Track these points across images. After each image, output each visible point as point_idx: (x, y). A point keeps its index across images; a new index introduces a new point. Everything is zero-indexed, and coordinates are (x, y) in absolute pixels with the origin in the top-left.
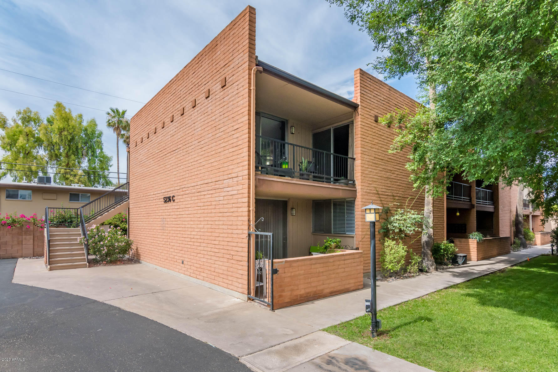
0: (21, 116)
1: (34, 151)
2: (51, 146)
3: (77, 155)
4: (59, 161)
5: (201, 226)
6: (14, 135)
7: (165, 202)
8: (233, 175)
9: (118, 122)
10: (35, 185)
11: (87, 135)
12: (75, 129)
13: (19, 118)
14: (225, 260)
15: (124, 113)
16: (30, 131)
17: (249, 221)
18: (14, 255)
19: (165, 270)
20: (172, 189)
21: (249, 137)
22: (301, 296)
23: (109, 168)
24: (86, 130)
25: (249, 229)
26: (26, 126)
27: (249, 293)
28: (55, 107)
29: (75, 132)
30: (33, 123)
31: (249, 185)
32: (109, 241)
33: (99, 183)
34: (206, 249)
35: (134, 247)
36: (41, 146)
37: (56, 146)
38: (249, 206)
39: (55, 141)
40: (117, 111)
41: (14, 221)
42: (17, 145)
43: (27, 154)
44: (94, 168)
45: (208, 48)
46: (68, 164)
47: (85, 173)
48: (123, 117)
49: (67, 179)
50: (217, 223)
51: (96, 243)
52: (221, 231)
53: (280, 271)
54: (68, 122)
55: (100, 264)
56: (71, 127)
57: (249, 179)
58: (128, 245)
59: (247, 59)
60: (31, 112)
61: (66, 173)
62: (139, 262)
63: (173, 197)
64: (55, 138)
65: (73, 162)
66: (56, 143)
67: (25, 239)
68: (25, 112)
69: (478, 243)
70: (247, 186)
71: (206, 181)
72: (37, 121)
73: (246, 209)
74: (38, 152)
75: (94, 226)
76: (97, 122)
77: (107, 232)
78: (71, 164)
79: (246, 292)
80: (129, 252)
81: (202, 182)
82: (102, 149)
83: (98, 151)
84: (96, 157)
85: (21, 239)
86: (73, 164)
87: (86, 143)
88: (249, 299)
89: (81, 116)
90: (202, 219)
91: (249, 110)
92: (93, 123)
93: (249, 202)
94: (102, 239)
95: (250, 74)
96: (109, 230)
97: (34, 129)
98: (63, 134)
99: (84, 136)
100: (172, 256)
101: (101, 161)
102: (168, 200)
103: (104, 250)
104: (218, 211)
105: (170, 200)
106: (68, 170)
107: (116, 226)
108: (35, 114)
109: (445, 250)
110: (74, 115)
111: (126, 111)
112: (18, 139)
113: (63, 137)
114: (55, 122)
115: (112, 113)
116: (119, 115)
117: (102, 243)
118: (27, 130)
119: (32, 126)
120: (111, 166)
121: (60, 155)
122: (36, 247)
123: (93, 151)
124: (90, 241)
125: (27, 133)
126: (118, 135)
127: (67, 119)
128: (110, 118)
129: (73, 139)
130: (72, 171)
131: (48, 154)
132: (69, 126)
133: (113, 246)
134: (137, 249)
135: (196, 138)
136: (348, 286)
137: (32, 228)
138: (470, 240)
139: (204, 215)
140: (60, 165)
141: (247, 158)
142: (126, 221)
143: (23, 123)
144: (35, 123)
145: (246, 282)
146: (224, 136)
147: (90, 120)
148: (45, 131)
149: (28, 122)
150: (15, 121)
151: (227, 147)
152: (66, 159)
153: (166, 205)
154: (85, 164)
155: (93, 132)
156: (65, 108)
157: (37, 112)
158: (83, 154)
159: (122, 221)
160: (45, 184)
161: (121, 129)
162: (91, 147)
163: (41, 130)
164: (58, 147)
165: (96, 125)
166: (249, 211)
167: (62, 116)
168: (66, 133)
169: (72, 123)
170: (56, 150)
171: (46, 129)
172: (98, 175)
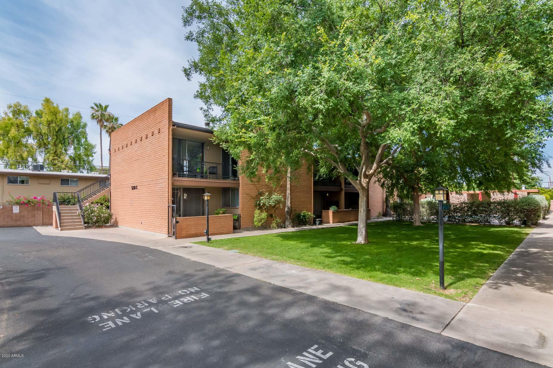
0: (11, 109)
1: (24, 141)
2: (40, 135)
3: (64, 144)
4: (47, 149)
5: (150, 203)
6: (6, 127)
7: (132, 189)
8: (163, 178)
9: (101, 115)
10: (31, 172)
11: (72, 126)
12: (62, 121)
13: (10, 111)
14: (160, 219)
15: (106, 107)
16: (21, 123)
17: (169, 200)
18: (29, 224)
19: (132, 229)
20: (136, 182)
21: (169, 160)
22: (192, 234)
23: (93, 155)
24: (72, 122)
25: (169, 203)
26: (17, 118)
27: (169, 234)
28: (43, 102)
29: (62, 124)
30: (23, 115)
31: (169, 183)
32: (97, 213)
33: (84, 168)
34: (152, 215)
35: (114, 217)
36: (30, 136)
37: (45, 136)
38: (168, 193)
39: (43, 132)
40: (100, 105)
41: (29, 202)
42: (9, 135)
43: (18, 143)
44: (80, 155)
45: (152, 110)
46: (56, 151)
47: (71, 159)
48: (106, 111)
49: (55, 164)
50: (156, 201)
51: (89, 215)
52: (158, 205)
53: (180, 222)
54: (56, 116)
55: (92, 228)
56: (58, 120)
57: (169, 180)
58: (110, 216)
59: (168, 123)
60: (21, 106)
61: (54, 159)
62: (117, 227)
63: (137, 186)
64: (44, 130)
65: (60, 150)
66: (45, 134)
67: (37, 213)
68: (16, 106)
69: (333, 212)
70: (167, 183)
71: (152, 179)
72: (26, 113)
73: (167, 194)
74: (27, 141)
75: (88, 204)
76: (82, 115)
77: (96, 208)
78: (58, 152)
79: (167, 233)
80: (111, 221)
81: (150, 180)
82: (86, 139)
83: (83, 140)
84: (82, 145)
85: (34, 214)
86: (60, 152)
87: (72, 133)
88: (169, 236)
89: (67, 110)
90: (150, 199)
91: (169, 148)
92: (79, 116)
93: (168, 191)
94: (93, 212)
95: (169, 131)
96: (97, 206)
97: (24, 120)
98: (51, 126)
99: (70, 127)
100: (136, 221)
101: (85, 149)
102: (134, 188)
103: (94, 219)
104: (157, 195)
105: (135, 188)
106: (56, 157)
107: (102, 204)
108: (25, 107)
109: (304, 216)
110: (61, 108)
111: (108, 106)
112: (10, 130)
113: (52, 129)
114: (44, 115)
115: (95, 107)
116: (102, 109)
117: (93, 214)
118: (18, 122)
119: (22, 118)
120: (95, 153)
121: (48, 144)
122: (44, 219)
123: (79, 141)
124: (85, 213)
125: (17, 124)
126: (101, 126)
127: (55, 113)
128: (94, 112)
129: (60, 129)
130: (60, 158)
131: (37, 142)
132: (57, 119)
133: (100, 216)
134: (116, 219)
135: (148, 155)
136: (223, 232)
137: (41, 206)
138: (330, 211)
139: (151, 197)
140: (48, 152)
141: (167, 170)
142: (108, 200)
143: (14, 115)
144: (25, 115)
145: (167, 229)
146: (159, 158)
147: (75, 113)
148: (35, 123)
149: (18, 114)
150: (6, 114)
151: (161, 163)
152: (54, 147)
153: (133, 191)
154: (71, 151)
155: (78, 124)
156: (53, 103)
157: (26, 106)
158: (69, 143)
159: (106, 201)
160: (39, 171)
161: (104, 121)
162: (76, 137)
163: (30, 122)
164: (46, 137)
165: (81, 117)
166: (169, 195)
167: (50, 110)
168: (54, 125)
169: (60, 116)
170: (45, 140)
171: (35, 122)
172: (83, 161)
